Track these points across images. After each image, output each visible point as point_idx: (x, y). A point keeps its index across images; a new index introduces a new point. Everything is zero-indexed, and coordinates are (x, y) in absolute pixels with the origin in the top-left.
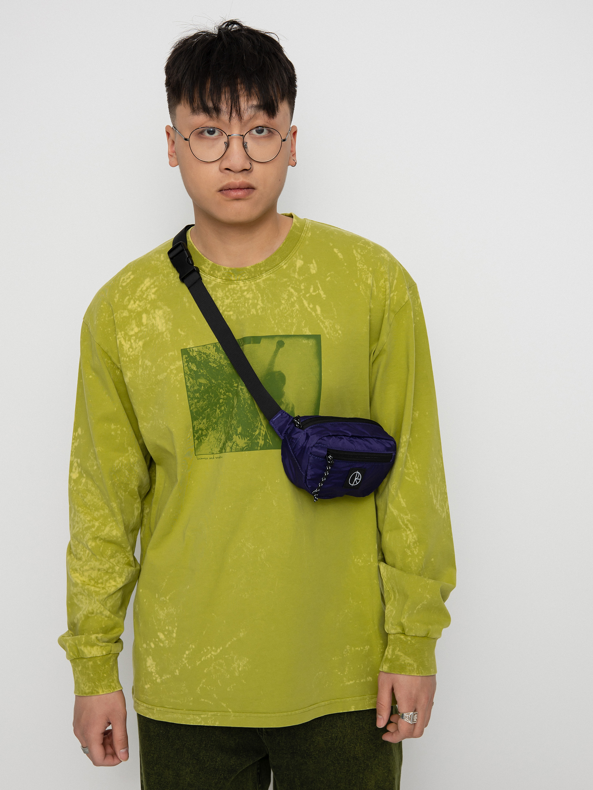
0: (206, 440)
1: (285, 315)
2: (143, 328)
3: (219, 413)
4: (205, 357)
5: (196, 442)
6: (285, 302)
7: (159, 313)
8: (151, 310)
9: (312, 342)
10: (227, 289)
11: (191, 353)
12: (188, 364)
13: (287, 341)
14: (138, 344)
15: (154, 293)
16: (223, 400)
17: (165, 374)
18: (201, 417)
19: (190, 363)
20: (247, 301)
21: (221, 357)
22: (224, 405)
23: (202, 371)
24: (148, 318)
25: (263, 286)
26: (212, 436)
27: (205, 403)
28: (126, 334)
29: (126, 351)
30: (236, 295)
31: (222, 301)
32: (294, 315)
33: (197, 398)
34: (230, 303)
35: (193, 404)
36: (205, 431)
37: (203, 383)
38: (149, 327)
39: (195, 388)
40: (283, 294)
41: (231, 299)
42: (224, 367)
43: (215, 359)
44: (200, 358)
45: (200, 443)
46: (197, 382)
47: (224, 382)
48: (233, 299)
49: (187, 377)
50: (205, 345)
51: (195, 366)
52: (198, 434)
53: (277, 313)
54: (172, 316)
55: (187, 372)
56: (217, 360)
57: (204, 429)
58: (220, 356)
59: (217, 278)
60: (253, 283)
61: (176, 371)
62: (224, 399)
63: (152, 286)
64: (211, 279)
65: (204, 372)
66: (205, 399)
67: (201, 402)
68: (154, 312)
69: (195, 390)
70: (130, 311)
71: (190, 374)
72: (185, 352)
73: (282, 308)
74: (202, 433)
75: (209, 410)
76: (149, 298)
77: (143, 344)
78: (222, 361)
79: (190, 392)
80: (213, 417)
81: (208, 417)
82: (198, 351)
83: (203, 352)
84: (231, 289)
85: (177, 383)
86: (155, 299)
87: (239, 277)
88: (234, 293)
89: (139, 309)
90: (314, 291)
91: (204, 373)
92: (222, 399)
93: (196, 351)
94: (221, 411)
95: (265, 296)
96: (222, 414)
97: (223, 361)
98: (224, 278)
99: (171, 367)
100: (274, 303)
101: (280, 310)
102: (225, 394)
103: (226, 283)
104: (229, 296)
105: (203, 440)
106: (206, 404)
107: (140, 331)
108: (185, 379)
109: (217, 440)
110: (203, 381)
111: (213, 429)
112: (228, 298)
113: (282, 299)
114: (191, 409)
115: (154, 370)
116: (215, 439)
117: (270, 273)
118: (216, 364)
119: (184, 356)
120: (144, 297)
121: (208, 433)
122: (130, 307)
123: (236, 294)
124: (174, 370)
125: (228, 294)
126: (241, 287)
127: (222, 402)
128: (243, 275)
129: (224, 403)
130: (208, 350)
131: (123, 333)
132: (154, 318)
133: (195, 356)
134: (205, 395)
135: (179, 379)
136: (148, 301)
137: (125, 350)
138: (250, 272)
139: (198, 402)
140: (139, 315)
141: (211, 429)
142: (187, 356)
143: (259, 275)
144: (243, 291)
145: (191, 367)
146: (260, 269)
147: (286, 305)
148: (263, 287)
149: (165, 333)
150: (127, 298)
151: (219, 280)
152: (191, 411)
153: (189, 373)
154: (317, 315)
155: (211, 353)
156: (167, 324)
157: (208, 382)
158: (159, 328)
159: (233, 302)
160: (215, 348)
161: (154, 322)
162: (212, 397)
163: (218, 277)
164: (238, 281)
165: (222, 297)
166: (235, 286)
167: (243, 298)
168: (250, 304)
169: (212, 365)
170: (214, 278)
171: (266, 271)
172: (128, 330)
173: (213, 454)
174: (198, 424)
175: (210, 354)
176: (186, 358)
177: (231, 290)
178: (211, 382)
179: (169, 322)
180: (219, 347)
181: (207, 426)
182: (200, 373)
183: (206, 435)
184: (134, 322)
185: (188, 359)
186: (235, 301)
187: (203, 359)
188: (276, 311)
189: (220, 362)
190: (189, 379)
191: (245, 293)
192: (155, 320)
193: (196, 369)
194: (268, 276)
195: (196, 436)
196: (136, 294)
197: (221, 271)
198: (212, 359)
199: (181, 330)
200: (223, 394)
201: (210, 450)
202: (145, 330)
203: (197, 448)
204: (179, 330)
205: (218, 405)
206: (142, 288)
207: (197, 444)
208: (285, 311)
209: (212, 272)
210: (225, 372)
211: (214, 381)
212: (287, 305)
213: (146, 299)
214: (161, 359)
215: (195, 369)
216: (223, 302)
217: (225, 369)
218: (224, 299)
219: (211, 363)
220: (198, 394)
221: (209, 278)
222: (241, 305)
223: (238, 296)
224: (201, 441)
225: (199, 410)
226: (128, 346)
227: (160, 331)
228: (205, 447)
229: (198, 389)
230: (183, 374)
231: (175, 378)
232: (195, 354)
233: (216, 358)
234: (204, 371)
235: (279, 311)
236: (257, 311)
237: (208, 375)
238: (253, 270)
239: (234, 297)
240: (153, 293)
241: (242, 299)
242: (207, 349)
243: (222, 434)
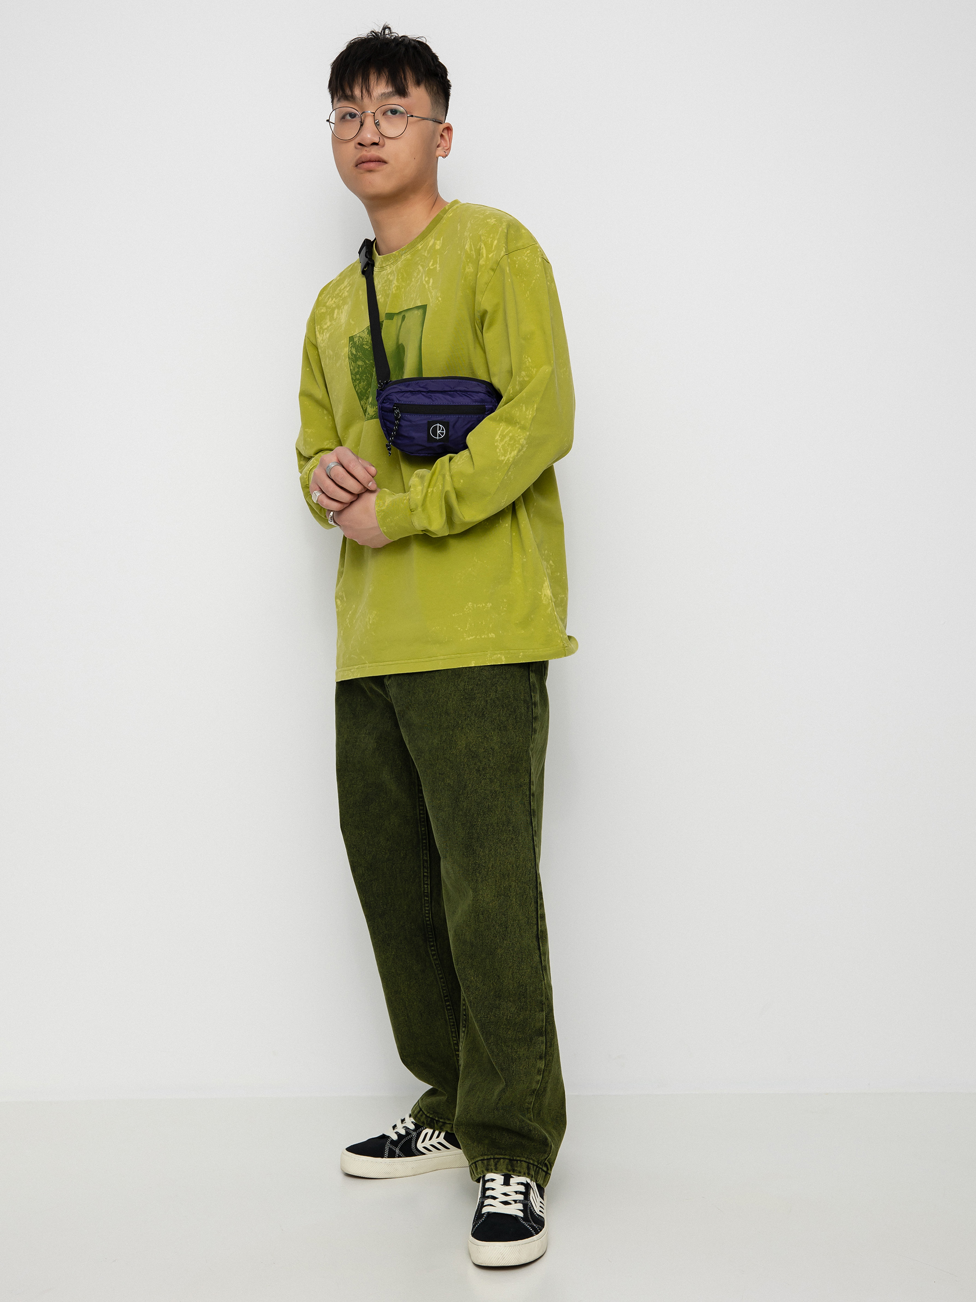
2: (333, 322)
4: (361, 341)
8: (342, 306)
9: (420, 313)
10: (380, 276)
11: (355, 339)
13: (407, 315)
17: (340, 361)
20: (390, 283)
23: (359, 354)
25: (400, 266)
28: (321, 328)
29: (320, 343)
32: (416, 290)
33: (358, 380)
37: (360, 365)
38: (337, 321)
39: (356, 371)
40: (414, 272)
46: (356, 365)
49: (350, 361)
50: (363, 331)
51: (355, 350)
55: (350, 357)
56: (369, 342)
60: (395, 266)
61: (344, 357)
63: (348, 285)
70: (327, 308)
76: (343, 295)
77: (329, 336)
79: (353, 375)
83: (361, 337)
84: (382, 275)
85: (345, 368)
86: (347, 296)
87: (387, 263)
89: (334, 305)
90: (433, 265)
93: (358, 337)
99: (342, 354)
103: (380, 270)
104: (381, 281)
106: (366, 384)
107: (331, 325)
108: (349, 363)
110: (360, 363)
113: (413, 277)
115: (334, 359)
120: (340, 294)
122: (328, 304)
123: (384, 278)
128: (390, 260)
130: (364, 334)
131: (319, 327)
134: (362, 376)
135: (346, 364)
136: (342, 299)
138: (395, 256)
139: (360, 383)
140: (333, 310)
142: (352, 342)
143: (399, 258)
147: (414, 282)
149: (343, 325)
150: (328, 296)
151: (377, 270)
152: (356, 392)
153: (352, 357)
154: (429, 287)
155: (365, 337)
157: (363, 363)
158: (342, 320)
160: (367, 331)
167: (388, 281)
169: (365, 348)
171: (405, 253)
172: (323, 325)
176: (352, 344)
178: (365, 363)
180: (370, 329)
182: (357, 356)
184: (328, 316)
187: (360, 344)
188: (407, 289)
190: (351, 363)
191: (390, 276)
193: (355, 353)
196: (335, 293)
198: (365, 341)
204: (351, 320)
206: (341, 287)
213: (341, 296)
214: (338, 347)
219: (364, 345)
220: (358, 376)
223: (385, 280)
226: (321, 338)
229: (358, 371)
230: (347, 359)
232: (357, 339)
237: (363, 357)
239: (383, 281)
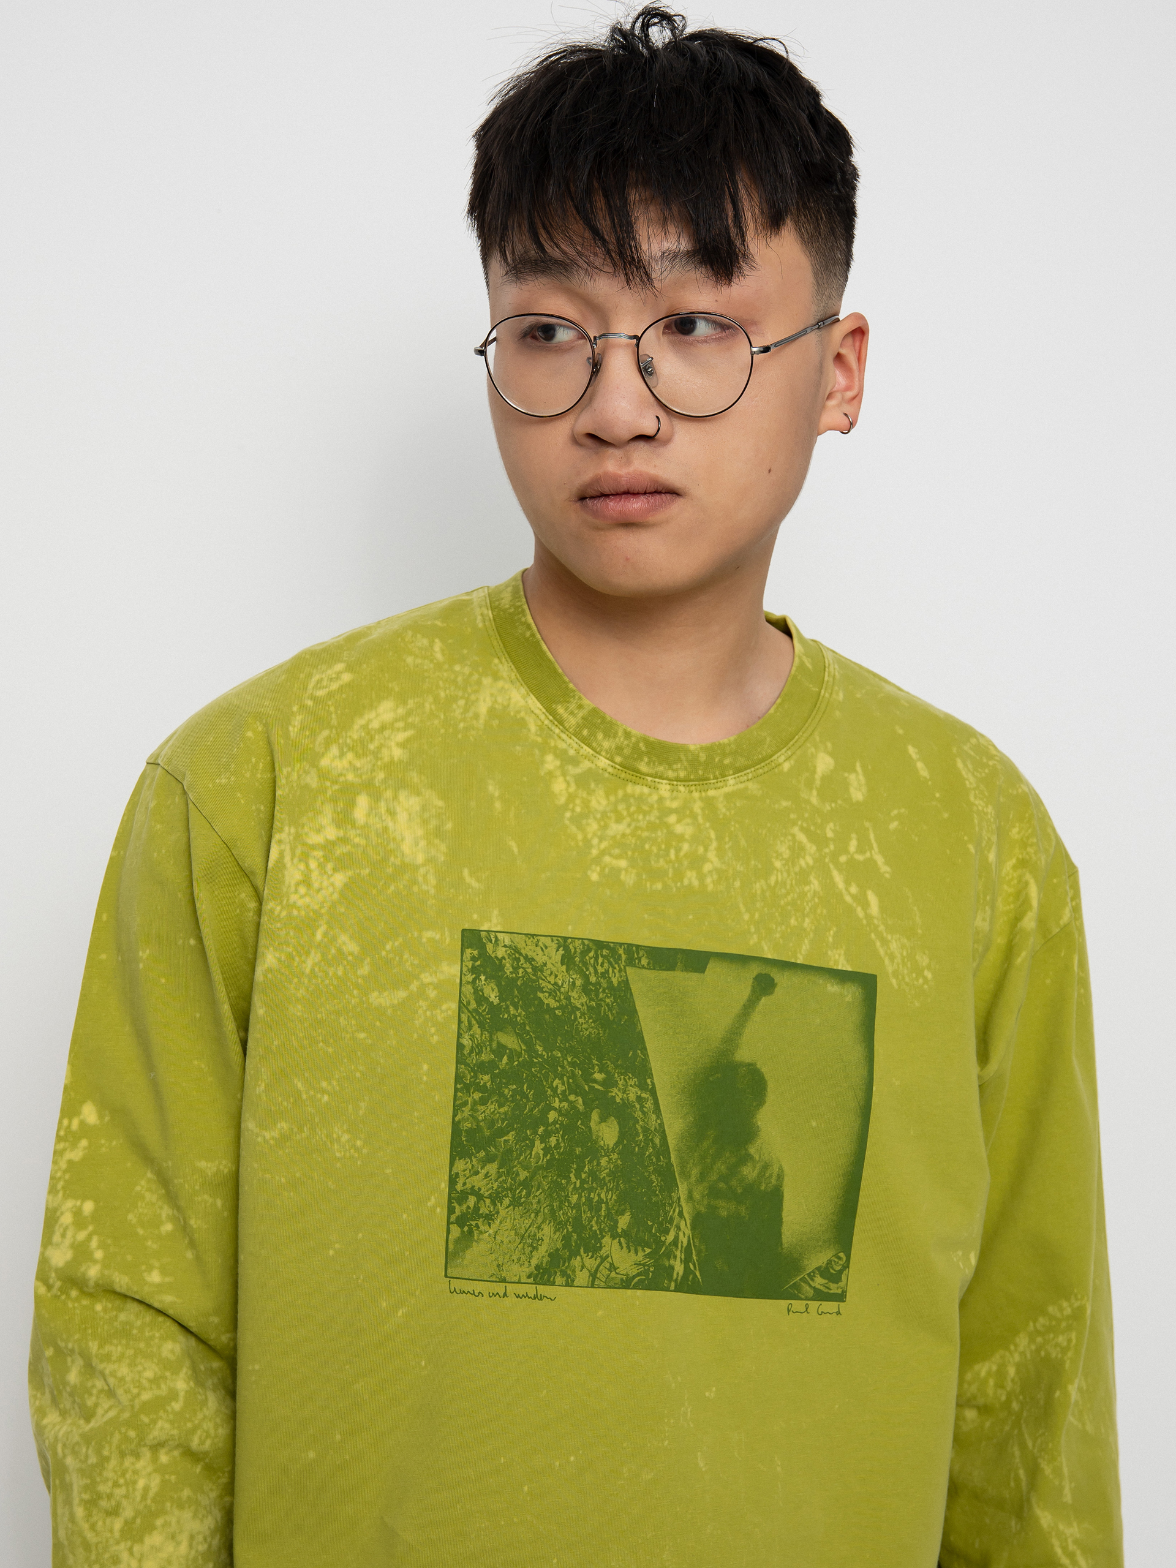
0: (487, 1234)
1: (782, 903)
2: (352, 833)
3: (542, 1152)
4: (530, 970)
5: (456, 1231)
6: (784, 865)
7: (408, 803)
8: (386, 789)
9: (851, 993)
10: (620, 793)
11: (490, 947)
12: (477, 978)
13: (783, 980)
14: (332, 880)
15: (402, 745)
16: (557, 1115)
17: (402, 994)
18: (483, 1154)
19: (483, 978)
20: (674, 843)
21: (574, 983)
22: (558, 1133)
23: (512, 1010)
24: (373, 811)
25: (724, 810)
26: (508, 1224)
27: (502, 1110)
28: (298, 837)
29: (289, 886)
30: (644, 816)
31: (602, 823)
32: (807, 908)
33: (482, 1089)
34: (624, 835)
35: (465, 1104)
36: (488, 1201)
37: (509, 1046)
38: (373, 835)
39: (484, 1057)
40: (778, 842)
41: (629, 825)
42: (578, 1014)
43: (556, 984)
44: (515, 969)
45: (467, 1238)
46: (491, 1040)
47: (569, 1059)
48: (633, 825)
49: (464, 1018)
50: (533, 936)
51: (496, 990)
52: (464, 1207)
53: (759, 892)
54: (449, 826)
55: (469, 1003)
56: (562, 990)
57: (487, 1194)
58: (571, 980)
59: (600, 754)
60: (696, 795)
61: (435, 992)
62: (559, 1111)
63: (401, 724)
64: (582, 752)
65: (520, 1015)
66: (505, 1096)
67: (492, 1103)
68: (395, 797)
69: (483, 1062)
70: (324, 776)
71: (476, 1011)
72: (472, 939)
73: (773, 880)
74: (477, 1208)
75: (510, 1137)
76: (386, 754)
77: (346, 885)
78: (574, 994)
79: (467, 1065)
80: (519, 1163)
81: (506, 1161)
82: (510, 947)
83: (526, 955)
84: (633, 796)
85: (433, 1030)
86: (401, 762)
87: (661, 769)
88: (639, 810)
89: (351, 777)
90: (859, 850)
91: (519, 1018)
92: (555, 1109)
93: (505, 946)
94: (547, 1150)
95: (727, 839)
96: (548, 1157)
97: (576, 996)
98: (618, 759)
99: (422, 976)
100: (753, 862)
101: (769, 885)
102: (564, 1098)
103: (623, 775)
104: (625, 813)
105: (476, 1233)
106: (506, 1113)
107: (345, 840)
108: (460, 1022)
109: (523, 1237)
110: (509, 1040)
111: (515, 1202)
112: (619, 820)
113: (774, 855)
114: (457, 1119)
115: (365, 970)
116: (516, 1234)
117: (745, 778)
118: (556, 1001)
119: (468, 951)
120: (372, 747)
121: (498, 1213)
122: (325, 762)
123: (645, 813)
124: (431, 987)
125: (621, 807)
126: (661, 799)
127: (555, 1122)
128: (675, 766)
129: (558, 1126)
130: (540, 952)
131: (291, 830)
132: (392, 813)
133: (500, 960)
134: (507, 1084)
135: (440, 1018)
136: (379, 763)
137: (287, 882)
138: (694, 762)
139: (483, 1101)
140: (348, 793)
141: (506, 1201)
142: (476, 953)
143: (715, 778)
144: (666, 812)
145: (482, 991)
146: (721, 761)
147: (785, 874)
148: (725, 815)
149: (422, 871)
150: (326, 733)
151: (603, 762)
152: (456, 1127)
153: (473, 1005)
154: (870, 918)
155: (549, 965)
156: (429, 843)
157: (524, 1047)
158: (406, 848)
159: (633, 834)
160: (561, 952)
161: (390, 824)
162: (527, 1098)
163: (603, 753)
164: (657, 780)
165: (604, 814)
166: (646, 790)
167: (665, 831)
168: (685, 855)
169: (546, 1002)
170: (591, 752)
171: (738, 770)
172: (306, 829)
173: (504, 1281)
174: (467, 1172)
175: (545, 964)
176: (473, 959)
177: (632, 800)
178: (531, 1049)
179: (437, 841)
180: (573, 951)
181: (499, 1187)
182: (506, 1016)
183: (489, 1218)
184: (328, 809)
185: (478, 963)
186: (639, 832)
187: (523, 977)
188: (757, 887)
189: (568, 998)
190: (470, 1027)
191: (672, 819)
192: (395, 821)
193: (496, 1001)
194: (742, 786)
195: (458, 1212)
196: (349, 734)
197: (615, 737)
198: (549, 982)
199: (471, 874)
200: (560, 1096)
201: (493, 1269)
202: (357, 840)
203: (455, 1254)
204: (466, 872)
205: (541, 1129)
206: (370, 721)
207: (457, 1241)
208: (784, 891)
209: (585, 732)
210: (577, 1029)
211: (540, 1049)
212: (789, 875)
213: (376, 754)
214: (397, 944)
215: (494, 998)
216: (605, 827)
217: (580, 1021)
218: (609, 818)
219: (543, 992)
220: (487, 1078)
221: (576, 746)
222: (655, 849)
223: (649, 822)
224: (471, 1232)
225: (479, 1129)
227: (407, 860)
228: (478, 1255)
229: (492, 1062)
230: (454, 1006)
231: (428, 1013)
232: (501, 952)
233: (560, 983)
234: (519, 1010)
235: (765, 887)
236: (701, 878)
237: (527, 1028)
238: (703, 757)
239: (638, 821)
240: (399, 745)
241: (659, 833)
242: (539, 948)
243: (540, 1220)
